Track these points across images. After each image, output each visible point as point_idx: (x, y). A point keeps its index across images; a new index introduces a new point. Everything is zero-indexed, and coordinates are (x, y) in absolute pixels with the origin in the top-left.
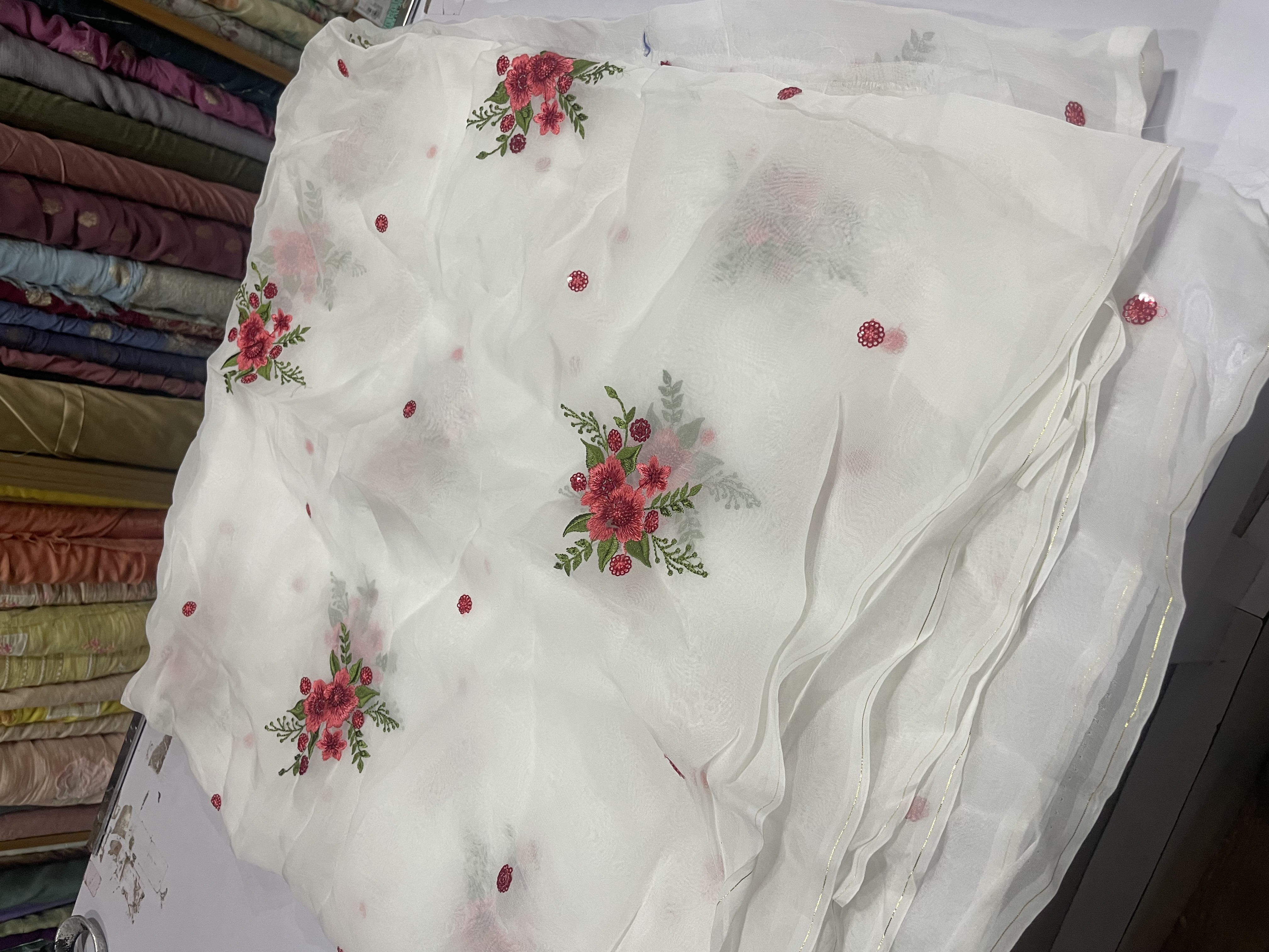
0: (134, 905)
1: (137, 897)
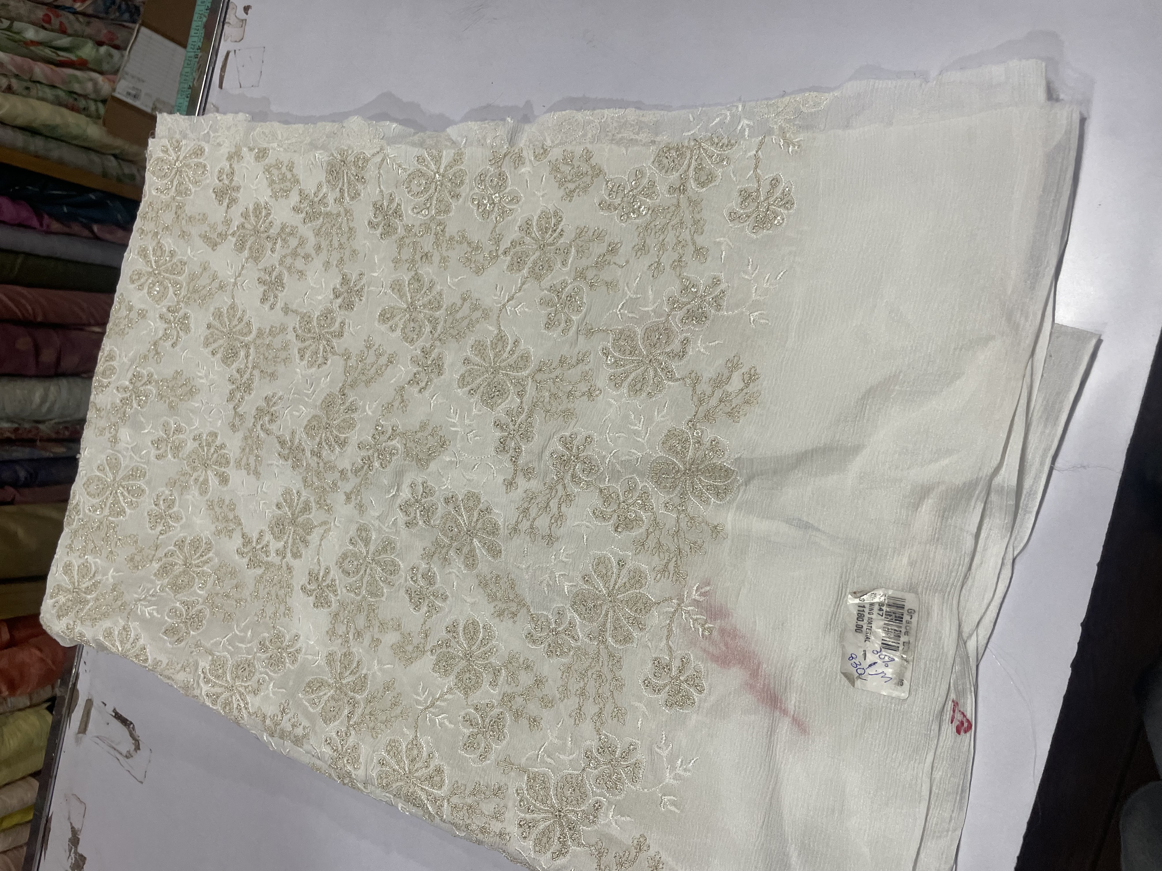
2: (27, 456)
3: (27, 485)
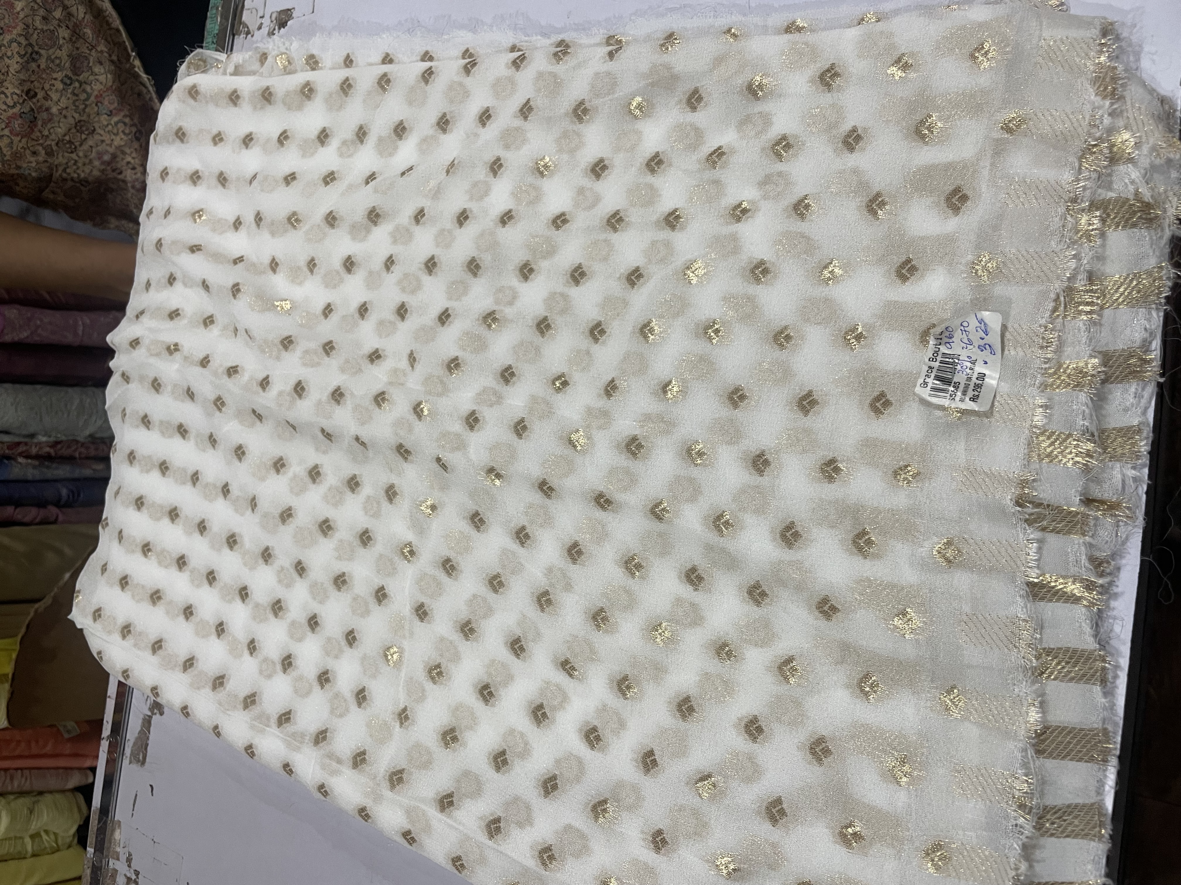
2: (68, 475)
3: (68, 505)
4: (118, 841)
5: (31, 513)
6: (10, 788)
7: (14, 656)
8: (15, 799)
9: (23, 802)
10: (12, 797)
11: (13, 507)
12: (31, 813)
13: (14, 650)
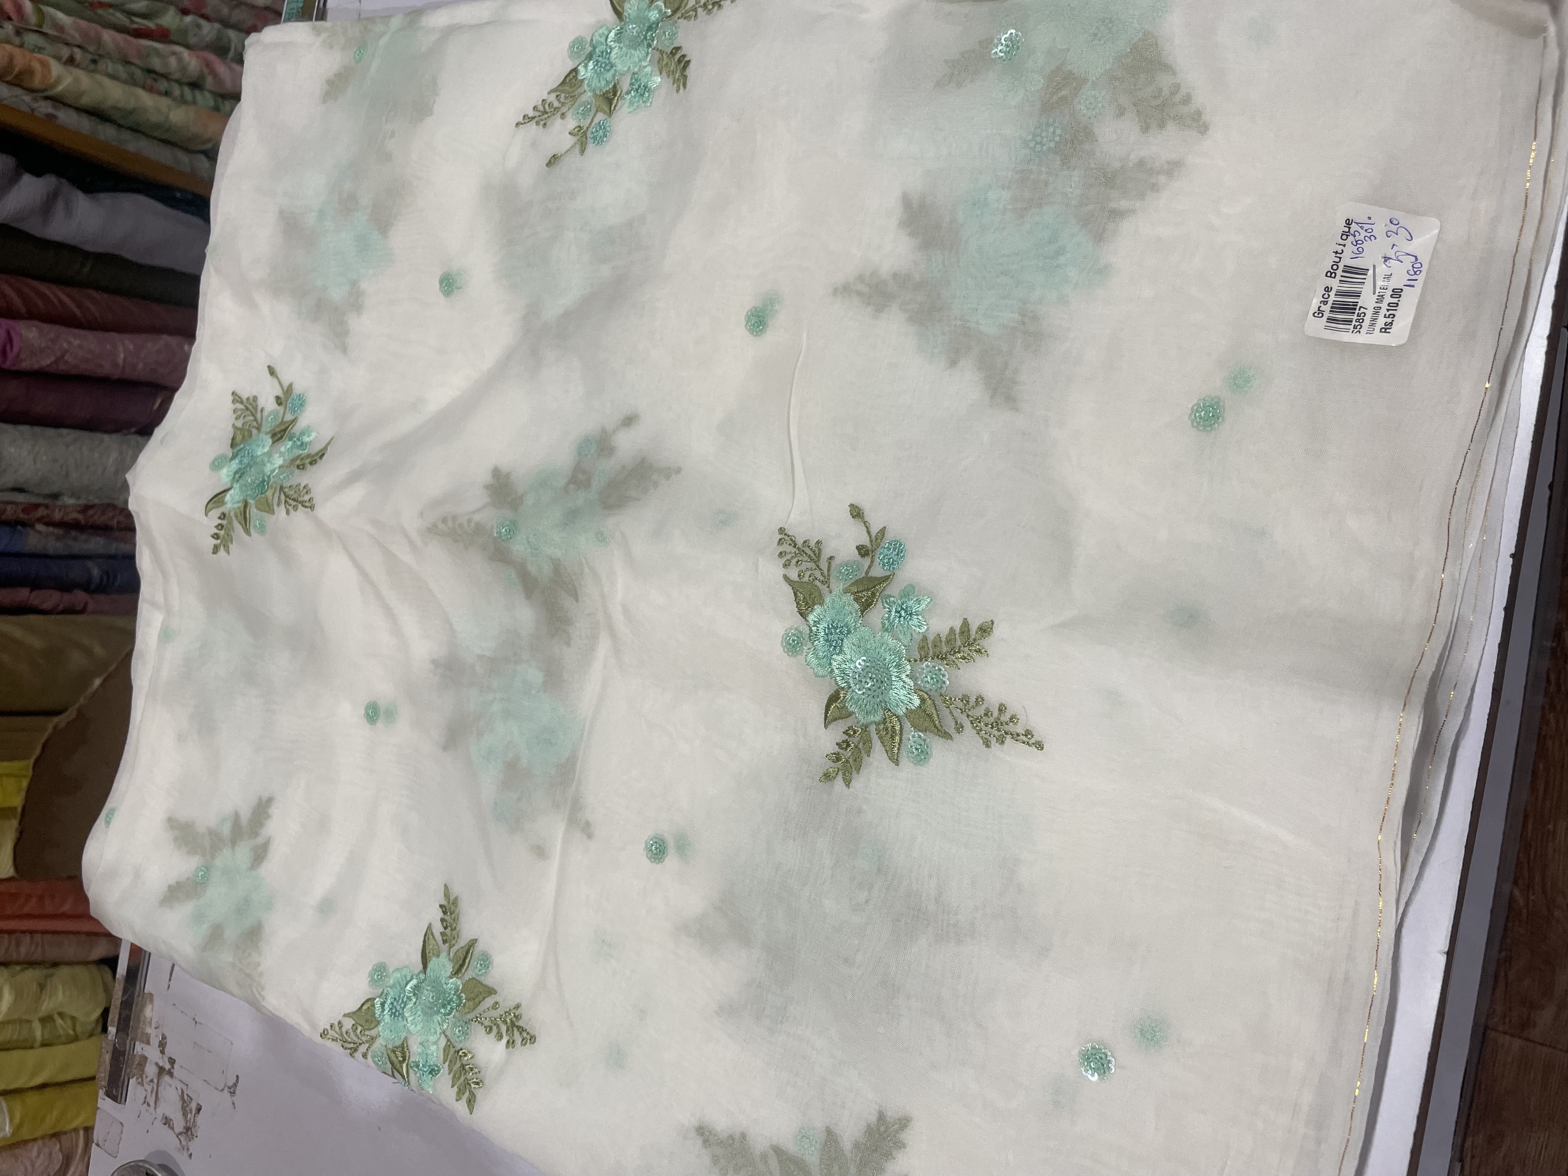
0: (188, 1129)
1: (189, 1116)
3: (101, 589)
4: (149, 1020)
5: (51, 598)
6: (15, 956)
7: (25, 783)
8: (22, 970)
9: (31, 975)
10: (18, 968)
11: (28, 590)
12: (42, 990)
13: (25, 776)
